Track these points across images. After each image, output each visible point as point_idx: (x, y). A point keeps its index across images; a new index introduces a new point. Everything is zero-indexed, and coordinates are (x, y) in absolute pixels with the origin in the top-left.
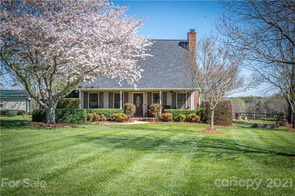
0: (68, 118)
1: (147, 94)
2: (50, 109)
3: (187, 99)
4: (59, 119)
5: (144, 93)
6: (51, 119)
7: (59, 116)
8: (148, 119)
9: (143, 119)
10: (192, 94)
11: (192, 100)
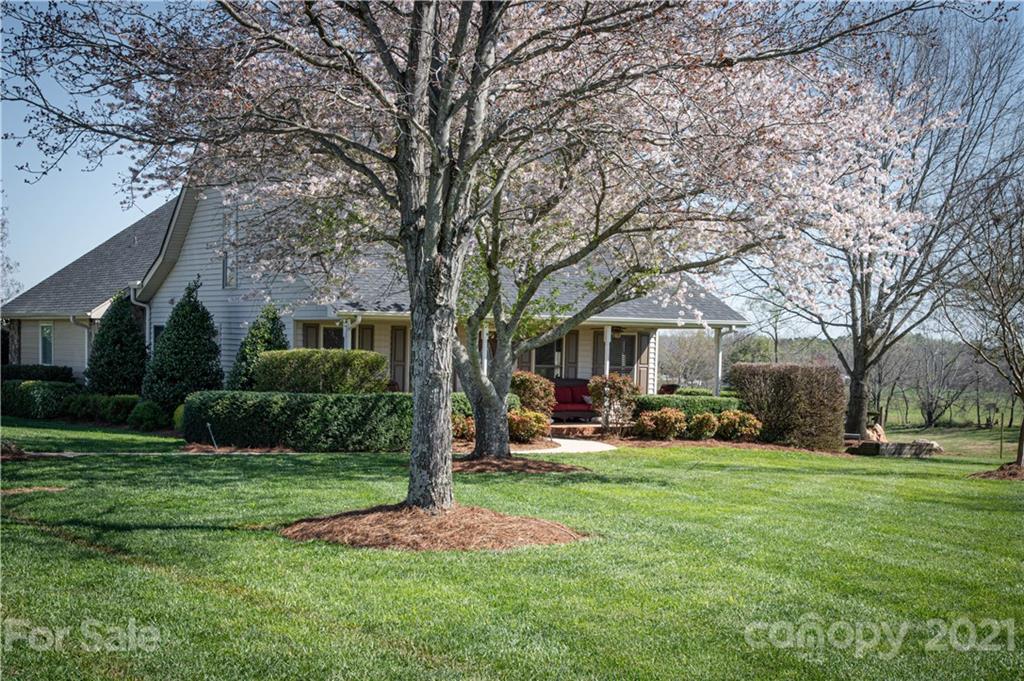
3: (639, 357)
10: (652, 340)
11: (651, 361)
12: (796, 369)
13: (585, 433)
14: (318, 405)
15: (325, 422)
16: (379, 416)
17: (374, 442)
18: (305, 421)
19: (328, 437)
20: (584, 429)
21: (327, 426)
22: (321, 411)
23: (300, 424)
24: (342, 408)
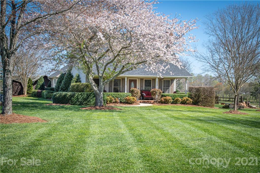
0: (91, 100)
1: (140, 80)
2: (100, 93)
3: (171, 85)
4: (84, 101)
5: (137, 79)
6: (101, 102)
7: (85, 99)
8: (147, 101)
9: (143, 101)
10: (174, 81)
11: (174, 86)
12: (201, 87)
13: (151, 102)
14: (76, 95)
15: (78, 99)
16: (91, 97)
17: (90, 103)
18: (73, 98)
19: (78, 102)
20: (151, 101)
21: (78, 100)
22: (77, 96)
23: (72, 99)
24: (82, 96)
